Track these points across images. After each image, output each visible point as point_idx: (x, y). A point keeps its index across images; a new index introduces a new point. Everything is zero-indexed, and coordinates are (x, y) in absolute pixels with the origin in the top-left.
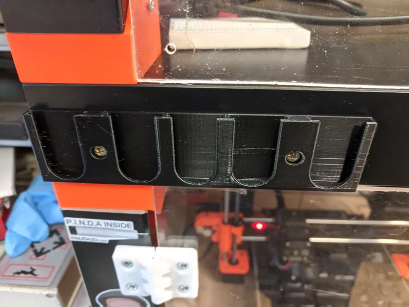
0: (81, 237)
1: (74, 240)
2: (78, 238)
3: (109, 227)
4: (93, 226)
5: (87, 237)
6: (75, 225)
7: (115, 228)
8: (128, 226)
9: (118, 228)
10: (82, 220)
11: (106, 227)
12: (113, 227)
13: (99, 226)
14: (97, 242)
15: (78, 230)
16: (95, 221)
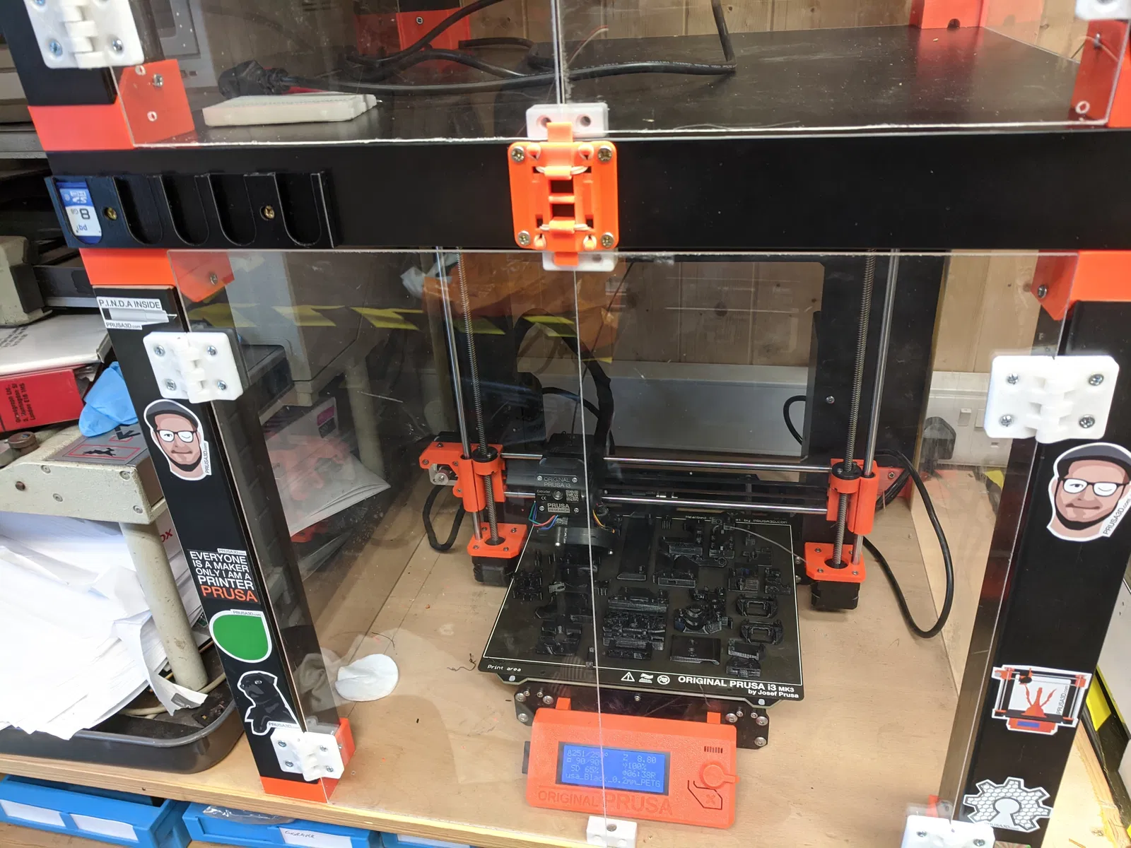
0: (115, 322)
1: (109, 327)
2: (113, 325)
3: (140, 308)
4: (125, 307)
5: (121, 322)
6: (107, 307)
7: (145, 309)
8: (156, 304)
9: (148, 309)
10: (113, 299)
11: (137, 308)
12: (143, 308)
13: (130, 307)
14: (132, 328)
15: (111, 313)
16: (125, 300)
